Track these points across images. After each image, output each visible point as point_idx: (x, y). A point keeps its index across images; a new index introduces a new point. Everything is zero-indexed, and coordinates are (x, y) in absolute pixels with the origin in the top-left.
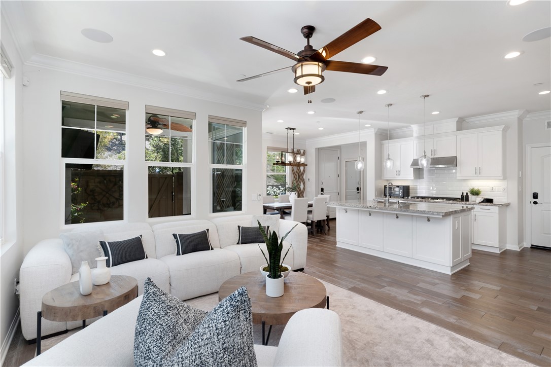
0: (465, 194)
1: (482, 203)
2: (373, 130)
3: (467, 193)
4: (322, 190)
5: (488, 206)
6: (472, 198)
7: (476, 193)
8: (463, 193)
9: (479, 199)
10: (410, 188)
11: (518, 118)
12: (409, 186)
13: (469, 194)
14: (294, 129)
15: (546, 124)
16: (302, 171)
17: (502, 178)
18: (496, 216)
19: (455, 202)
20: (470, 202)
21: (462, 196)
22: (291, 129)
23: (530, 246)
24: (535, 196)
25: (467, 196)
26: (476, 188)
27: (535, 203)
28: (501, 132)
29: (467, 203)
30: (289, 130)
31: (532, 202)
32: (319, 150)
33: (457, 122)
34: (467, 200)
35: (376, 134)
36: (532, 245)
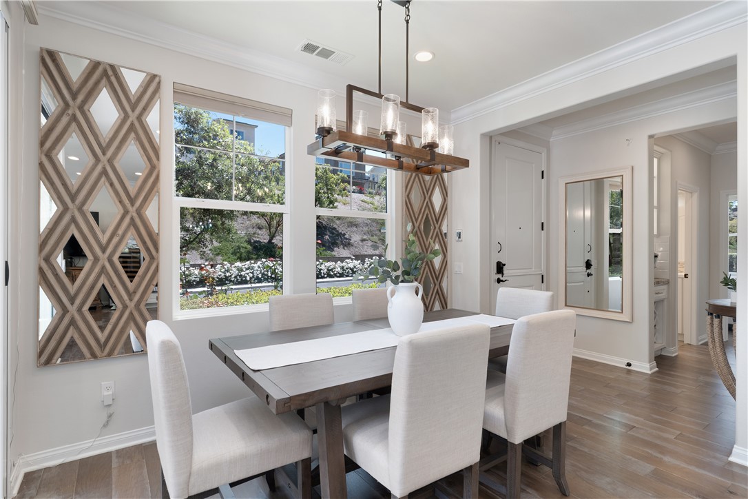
4: (500, 267)
16: (437, 208)
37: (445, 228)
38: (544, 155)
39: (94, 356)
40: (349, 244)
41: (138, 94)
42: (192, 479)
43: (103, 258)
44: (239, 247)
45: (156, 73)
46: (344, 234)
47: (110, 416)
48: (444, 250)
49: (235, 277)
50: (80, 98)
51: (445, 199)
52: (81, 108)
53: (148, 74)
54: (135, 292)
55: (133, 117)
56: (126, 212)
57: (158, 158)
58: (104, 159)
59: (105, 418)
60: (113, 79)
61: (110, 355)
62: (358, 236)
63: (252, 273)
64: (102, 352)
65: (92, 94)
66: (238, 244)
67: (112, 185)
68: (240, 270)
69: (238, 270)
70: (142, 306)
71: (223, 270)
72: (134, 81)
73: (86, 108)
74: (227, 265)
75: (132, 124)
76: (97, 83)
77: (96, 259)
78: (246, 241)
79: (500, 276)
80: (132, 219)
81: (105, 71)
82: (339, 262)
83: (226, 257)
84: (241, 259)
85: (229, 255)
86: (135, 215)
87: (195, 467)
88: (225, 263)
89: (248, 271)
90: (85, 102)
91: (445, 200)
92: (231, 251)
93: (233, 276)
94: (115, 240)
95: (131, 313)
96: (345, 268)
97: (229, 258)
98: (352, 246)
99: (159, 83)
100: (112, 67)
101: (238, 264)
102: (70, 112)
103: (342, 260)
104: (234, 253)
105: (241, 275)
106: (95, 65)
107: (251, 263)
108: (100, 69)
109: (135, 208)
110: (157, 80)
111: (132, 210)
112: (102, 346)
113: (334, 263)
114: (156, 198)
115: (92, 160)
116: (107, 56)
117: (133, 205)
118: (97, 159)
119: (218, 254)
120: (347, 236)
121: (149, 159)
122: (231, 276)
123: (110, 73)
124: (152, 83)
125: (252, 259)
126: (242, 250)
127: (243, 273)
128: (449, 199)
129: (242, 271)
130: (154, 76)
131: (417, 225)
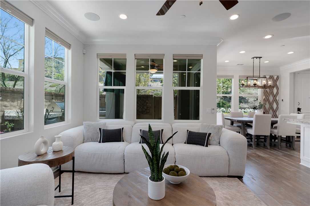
14: (260, 58)
16: (275, 93)
22: (257, 58)
32: (294, 74)
37: (277, 98)
40: (248, 102)
46: (245, 98)
48: (277, 104)
51: (278, 91)
62: (252, 99)
79: (299, 112)
82: (243, 109)
96: (246, 112)
98: (249, 102)
103: (245, 108)
113: (241, 110)
120: (247, 99)
128: (279, 91)
131: (267, 98)
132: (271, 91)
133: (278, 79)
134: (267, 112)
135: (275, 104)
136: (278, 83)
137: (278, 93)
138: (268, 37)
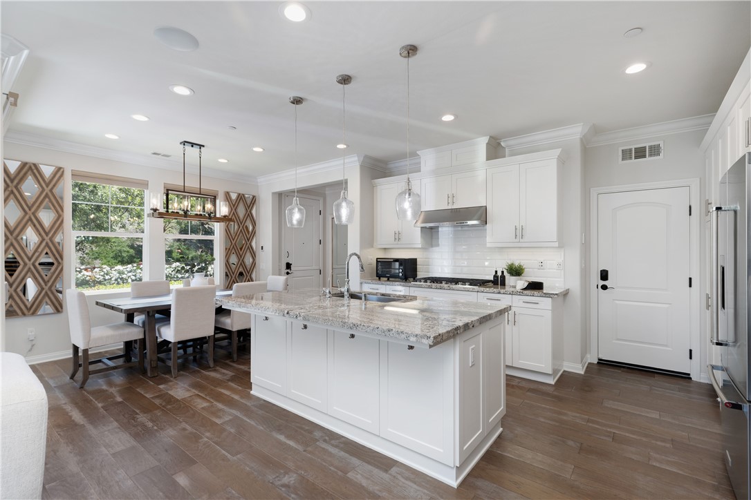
0: (499, 274)
1: (525, 292)
2: (356, 158)
3: (503, 272)
4: (288, 266)
5: (534, 297)
6: (510, 280)
7: (516, 271)
8: (496, 272)
9: (521, 283)
10: (418, 263)
11: (581, 140)
12: (416, 259)
13: (506, 273)
14: (201, 146)
15: (620, 153)
17: (556, 244)
18: (548, 315)
19: (482, 289)
20: (507, 288)
21: (496, 276)
22: (193, 145)
23: (596, 361)
24: (604, 275)
25: (503, 277)
26: (517, 264)
27: (604, 287)
28: (555, 161)
29: (502, 291)
30: (188, 147)
31: (599, 287)
32: (280, 197)
33: (488, 144)
34: (503, 284)
35: (362, 167)
36: (599, 360)
37: (254, 244)
38: (321, 201)
39: (24, 314)
41: (50, 178)
42: (90, 342)
43: (30, 264)
44: (120, 251)
45: (61, 166)
47: (33, 346)
48: (254, 255)
49: (116, 280)
50: (15, 182)
52: (16, 187)
53: (56, 167)
54: (48, 281)
55: (47, 190)
56: (43, 240)
57: (62, 210)
58: (30, 213)
59: (30, 347)
60: (35, 171)
61: (33, 314)
63: (135, 276)
64: (29, 312)
65: (22, 180)
66: (119, 248)
67: (35, 226)
68: (120, 273)
69: (119, 273)
70: (53, 288)
71: (102, 273)
72: (47, 171)
73: (19, 187)
74: (106, 268)
75: (47, 194)
76: (25, 174)
77: (25, 264)
78: (128, 246)
79: (289, 271)
80: (47, 243)
81: (30, 167)
83: (105, 261)
84: (123, 263)
85: (109, 259)
86: (49, 241)
87: (91, 338)
88: (104, 266)
89: (130, 274)
90: (18, 184)
91: (254, 228)
92: (111, 255)
93: (113, 279)
94: (37, 254)
95: (46, 292)
97: (109, 262)
99: (63, 172)
100: (35, 165)
101: (119, 267)
102: (10, 189)
104: (115, 257)
105: (122, 278)
106: (24, 165)
107: (133, 266)
108: (28, 166)
109: (48, 238)
110: (62, 170)
111: (47, 239)
112: (29, 309)
114: (61, 232)
115: (23, 213)
116: (31, 159)
117: (47, 236)
118: (26, 213)
119: (96, 258)
121: (57, 212)
122: (111, 279)
123: (33, 168)
124: (59, 172)
125: (135, 262)
126: (124, 255)
127: (124, 276)
128: (257, 227)
129: (123, 273)
130: (60, 168)
131: (233, 243)
132: (241, 228)
133: (253, 204)
134: (233, 274)
135: (248, 255)
136: (254, 212)
137: (255, 233)
138: (182, 91)
